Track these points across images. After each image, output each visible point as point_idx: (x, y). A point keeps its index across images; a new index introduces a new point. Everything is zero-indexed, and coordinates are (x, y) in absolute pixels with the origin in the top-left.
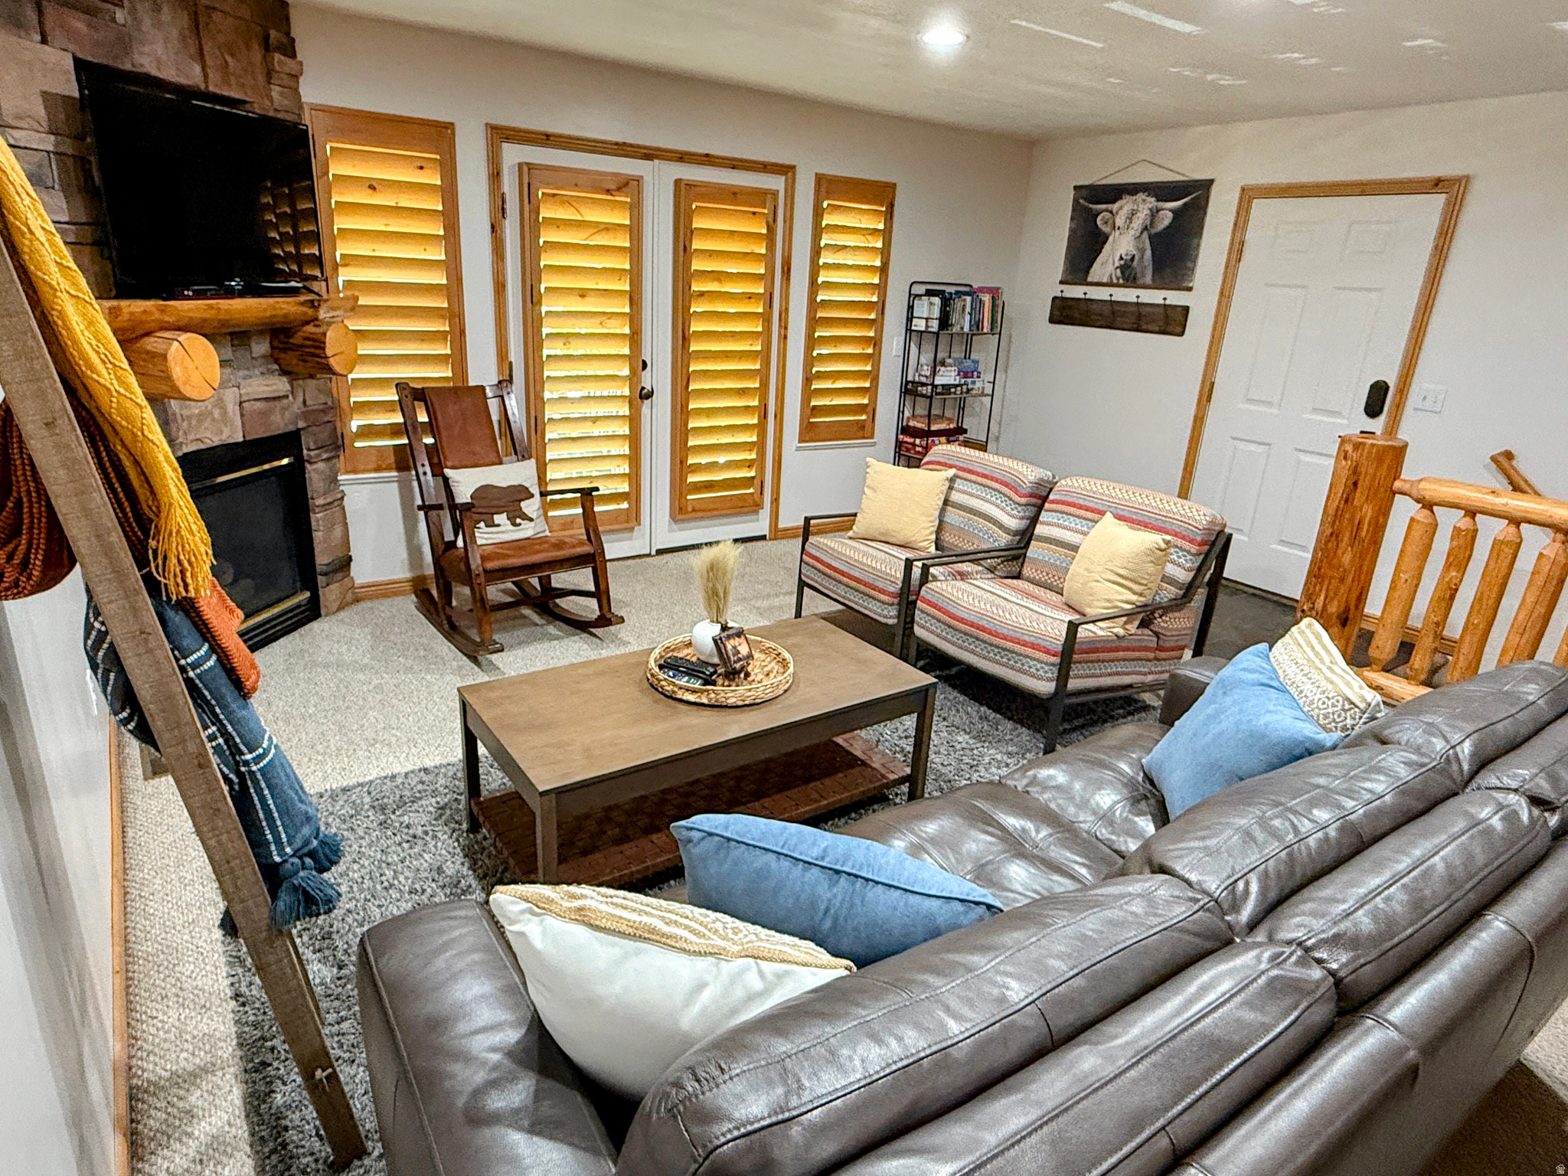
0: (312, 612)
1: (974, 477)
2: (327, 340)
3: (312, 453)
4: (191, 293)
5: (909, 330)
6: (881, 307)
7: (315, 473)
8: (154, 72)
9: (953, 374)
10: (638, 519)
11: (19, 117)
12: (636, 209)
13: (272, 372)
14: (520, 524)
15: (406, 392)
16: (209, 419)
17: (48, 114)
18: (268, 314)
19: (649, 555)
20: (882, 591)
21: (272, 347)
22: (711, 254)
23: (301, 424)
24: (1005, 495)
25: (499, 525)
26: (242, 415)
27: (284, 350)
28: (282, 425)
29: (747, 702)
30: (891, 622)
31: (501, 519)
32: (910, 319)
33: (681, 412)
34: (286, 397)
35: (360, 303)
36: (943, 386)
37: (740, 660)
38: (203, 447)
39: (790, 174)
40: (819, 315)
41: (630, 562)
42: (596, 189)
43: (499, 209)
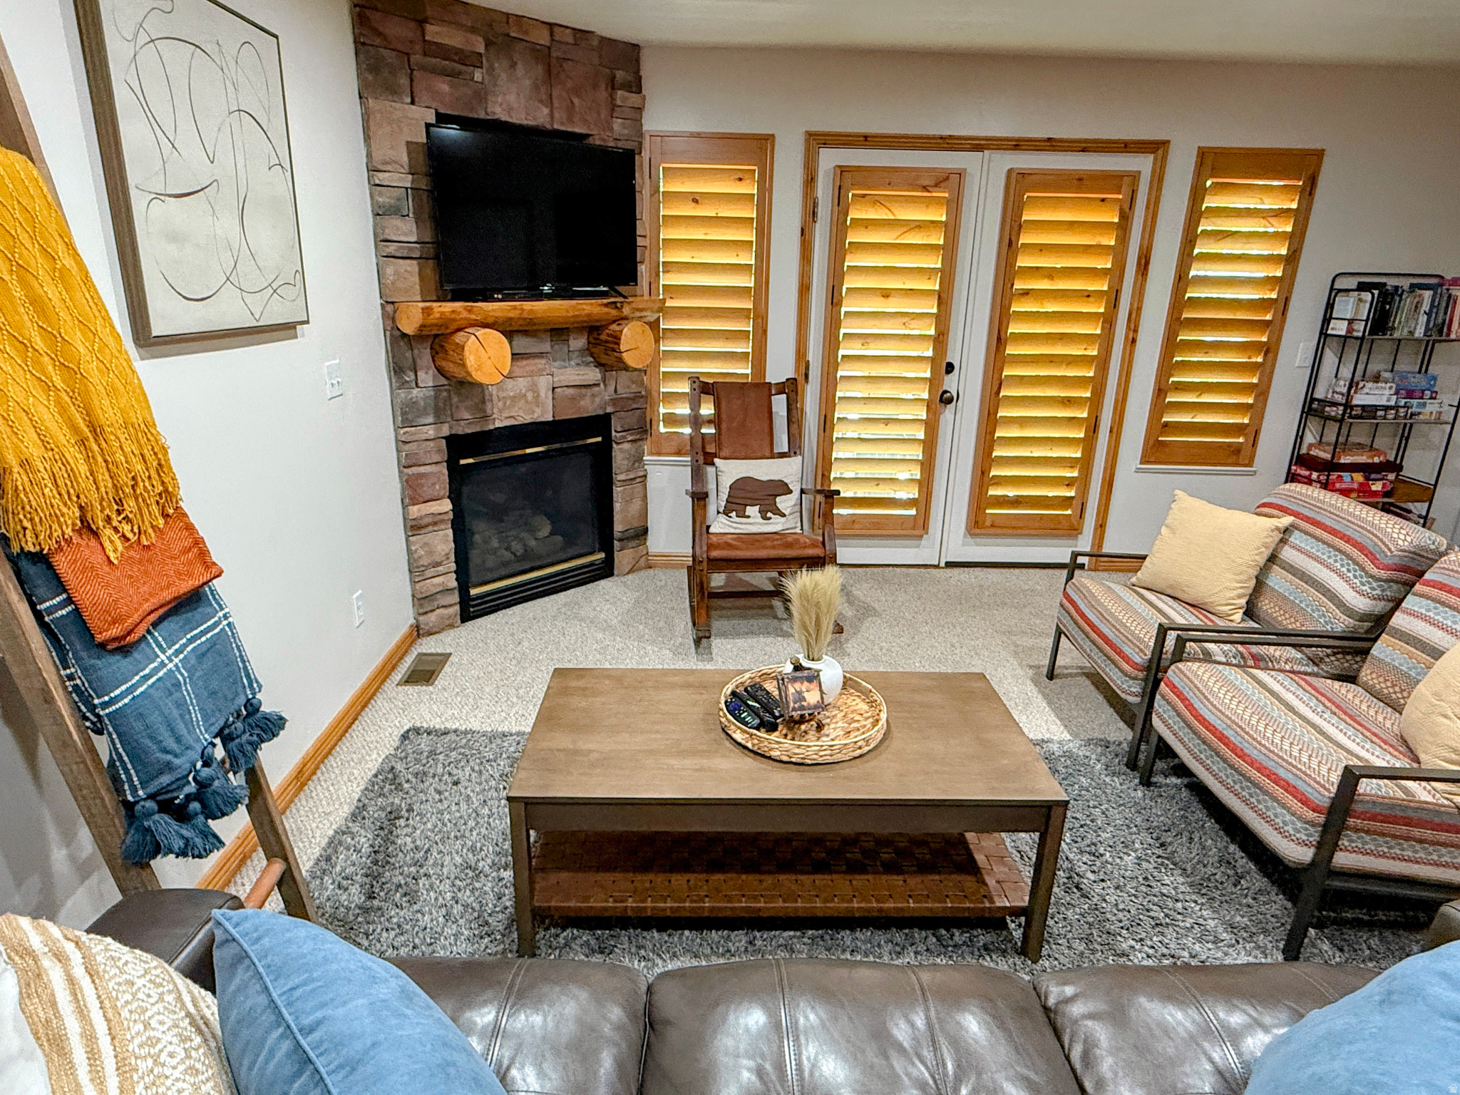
0: (605, 570)
1: (1318, 532)
2: (623, 337)
3: (618, 435)
4: (500, 296)
5: (1324, 334)
6: (1283, 305)
7: (620, 454)
8: (504, 118)
9: (1387, 392)
10: (925, 527)
11: (386, 163)
12: (955, 206)
13: (587, 364)
14: (770, 518)
15: (695, 386)
16: (523, 401)
17: (410, 159)
18: (571, 314)
19: (937, 567)
20: (1127, 659)
21: (589, 343)
22: (1042, 249)
23: (609, 410)
24: (1356, 563)
25: (749, 517)
26: (553, 398)
27: (596, 345)
28: (591, 409)
29: (793, 760)
30: (1131, 699)
31: (753, 511)
32: (1327, 320)
33: (989, 420)
34: (598, 385)
35: (667, 305)
36: (1363, 407)
37: (802, 708)
38: (516, 423)
39: (1160, 152)
40: (1185, 316)
41: (912, 570)
42: (913, 186)
43: (811, 213)
